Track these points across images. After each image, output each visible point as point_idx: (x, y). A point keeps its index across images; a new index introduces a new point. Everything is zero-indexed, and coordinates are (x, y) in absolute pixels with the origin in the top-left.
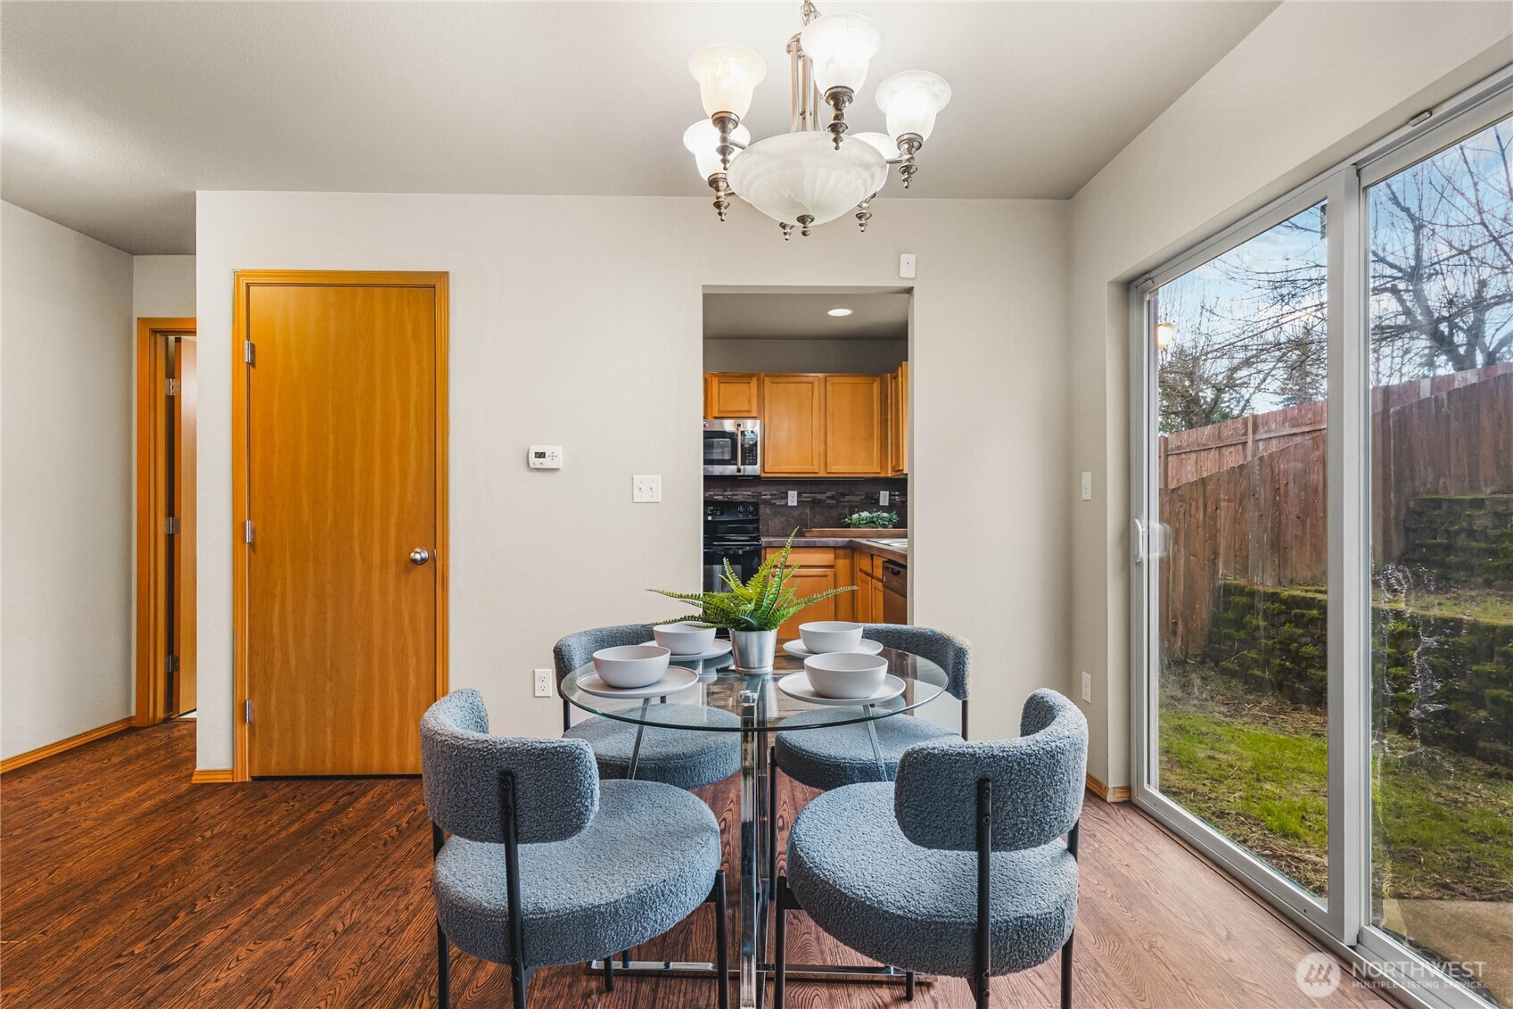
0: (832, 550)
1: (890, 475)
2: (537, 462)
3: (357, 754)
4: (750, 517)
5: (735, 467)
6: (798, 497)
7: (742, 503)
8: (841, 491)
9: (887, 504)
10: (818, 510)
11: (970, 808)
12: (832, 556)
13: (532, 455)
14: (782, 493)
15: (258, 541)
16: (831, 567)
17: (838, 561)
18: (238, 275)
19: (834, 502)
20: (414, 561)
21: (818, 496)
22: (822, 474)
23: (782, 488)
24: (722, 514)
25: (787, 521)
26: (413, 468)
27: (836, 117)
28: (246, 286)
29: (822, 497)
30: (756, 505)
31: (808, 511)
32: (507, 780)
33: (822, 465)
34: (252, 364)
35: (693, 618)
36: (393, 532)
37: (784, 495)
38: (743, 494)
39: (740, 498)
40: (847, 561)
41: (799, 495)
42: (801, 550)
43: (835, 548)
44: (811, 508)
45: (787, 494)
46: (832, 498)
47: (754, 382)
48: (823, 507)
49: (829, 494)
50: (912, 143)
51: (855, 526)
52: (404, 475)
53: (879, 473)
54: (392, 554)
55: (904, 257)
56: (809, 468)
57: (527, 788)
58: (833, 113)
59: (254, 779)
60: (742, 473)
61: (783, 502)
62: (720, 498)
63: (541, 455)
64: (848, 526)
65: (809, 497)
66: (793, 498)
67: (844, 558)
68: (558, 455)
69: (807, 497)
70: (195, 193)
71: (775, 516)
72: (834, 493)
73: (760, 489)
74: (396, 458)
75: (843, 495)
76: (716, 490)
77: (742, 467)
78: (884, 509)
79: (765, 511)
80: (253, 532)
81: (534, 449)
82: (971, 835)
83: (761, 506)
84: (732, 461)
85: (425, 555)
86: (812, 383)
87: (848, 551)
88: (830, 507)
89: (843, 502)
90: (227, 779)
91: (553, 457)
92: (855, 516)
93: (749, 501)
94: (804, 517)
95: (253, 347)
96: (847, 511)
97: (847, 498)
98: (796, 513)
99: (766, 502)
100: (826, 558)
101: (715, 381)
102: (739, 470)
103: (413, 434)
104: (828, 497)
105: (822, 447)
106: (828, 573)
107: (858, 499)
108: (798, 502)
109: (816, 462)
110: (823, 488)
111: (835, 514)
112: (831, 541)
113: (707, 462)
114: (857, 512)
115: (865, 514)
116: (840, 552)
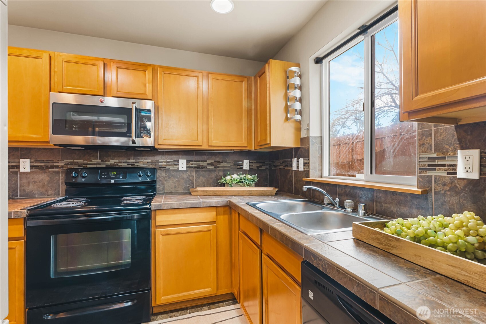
0: (215, 209)
1: (253, 149)
4: (149, 180)
5: (131, 139)
6: (187, 164)
7: (142, 169)
8: (217, 159)
9: (248, 169)
10: (201, 173)
12: (214, 213)
14: (175, 161)
16: (214, 222)
17: (219, 217)
19: (213, 167)
21: (201, 163)
22: (205, 147)
23: (175, 157)
24: (124, 177)
25: (179, 181)
29: (205, 164)
30: (153, 171)
31: (193, 174)
37: (176, 162)
38: (143, 162)
39: (141, 165)
40: (226, 217)
41: (188, 162)
42: (188, 210)
43: (217, 207)
44: (196, 171)
45: (178, 161)
46: (212, 164)
47: (150, 71)
48: (205, 171)
49: (209, 162)
51: (229, 185)
53: (246, 147)
56: (195, 142)
60: (137, 145)
61: (175, 168)
64: (223, 185)
65: (195, 164)
66: (182, 165)
67: (224, 214)
69: (193, 164)
71: (170, 178)
72: (213, 161)
73: (157, 158)
75: (219, 163)
76: (121, 158)
77: (137, 140)
78: (245, 172)
79: (160, 174)
83: (158, 171)
84: (129, 134)
86: (198, 77)
87: (227, 208)
88: (210, 171)
89: (218, 167)
92: (228, 178)
93: (148, 167)
94: (191, 178)
96: (221, 174)
97: (222, 165)
98: (185, 176)
99: (161, 167)
100: (210, 215)
102: (134, 142)
104: (208, 164)
105: (205, 127)
106: (211, 228)
107: (229, 165)
108: (187, 167)
109: (200, 137)
110: (205, 157)
111: (213, 175)
114: (229, 175)
115: (235, 176)
116: (220, 210)
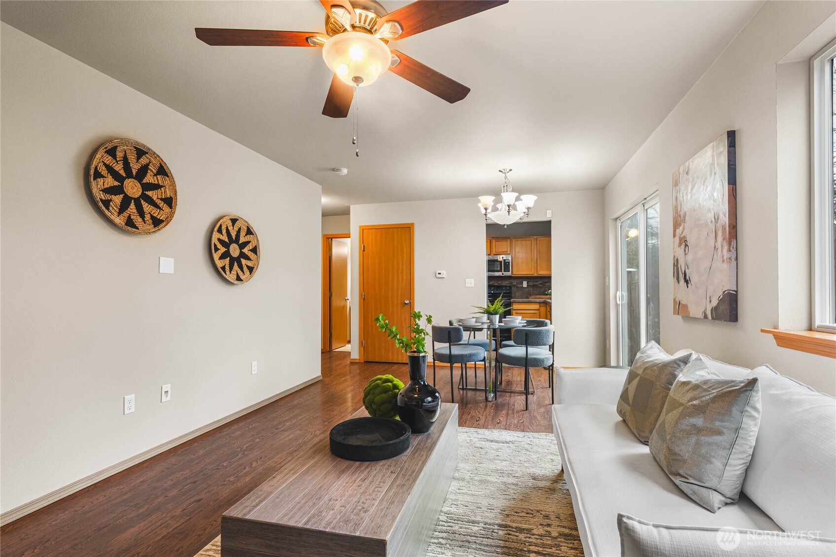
0: (538, 304)
2: (438, 276)
3: (390, 357)
4: (508, 291)
5: (501, 273)
7: (505, 286)
8: (545, 281)
10: (534, 289)
11: (525, 337)
12: (538, 306)
13: (437, 274)
14: (521, 282)
15: (365, 298)
16: (538, 310)
17: (541, 308)
18: (360, 227)
19: (542, 285)
20: (406, 304)
21: (536, 283)
22: (536, 275)
23: (520, 280)
24: (497, 290)
25: (523, 293)
26: (405, 278)
27: (509, 210)
28: (363, 230)
30: (510, 287)
31: (531, 289)
32: (449, 332)
33: (536, 271)
34: (364, 250)
35: (480, 312)
36: (399, 296)
38: (506, 283)
39: (504, 284)
40: (544, 308)
41: (528, 283)
42: (526, 303)
43: (540, 303)
45: (523, 283)
47: (509, 240)
48: (538, 288)
49: (540, 282)
50: (528, 209)
52: (402, 280)
54: (399, 301)
55: (548, 211)
56: (531, 273)
57: (452, 333)
58: (508, 208)
59: (365, 362)
61: (521, 286)
62: (497, 284)
63: (439, 274)
64: (547, 295)
66: (525, 284)
68: (444, 274)
69: (531, 284)
70: (350, 206)
71: (518, 291)
73: (512, 281)
74: (400, 275)
75: (546, 283)
77: (504, 273)
79: (514, 289)
80: (364, 295)
81: (438, 272)
82: (525, 342)
84: (500, 271)
85: (408, 302)
86: (531, 240)
87: (544, 304)
88: (541, 287)
89: (545, 285)
90: (358, 361)
91: (443, 274)
93: (507, 285)
94: (529, 291)
95: (364, 246)
96: (547, 289)
98: (526, 290)
99: (514, 286)
100: (536, 306)
101: (494, 241)
102: (503, 274)
103: (405, 268)
104: (539, 284)
105: (536, 265)
106: (537, 312)
108: (527, 286)
109: (533, 270)
110: (537, 280)
111: (542, 290)
112: (538, 300)
113: (489, 271)
116: (542, 305)
